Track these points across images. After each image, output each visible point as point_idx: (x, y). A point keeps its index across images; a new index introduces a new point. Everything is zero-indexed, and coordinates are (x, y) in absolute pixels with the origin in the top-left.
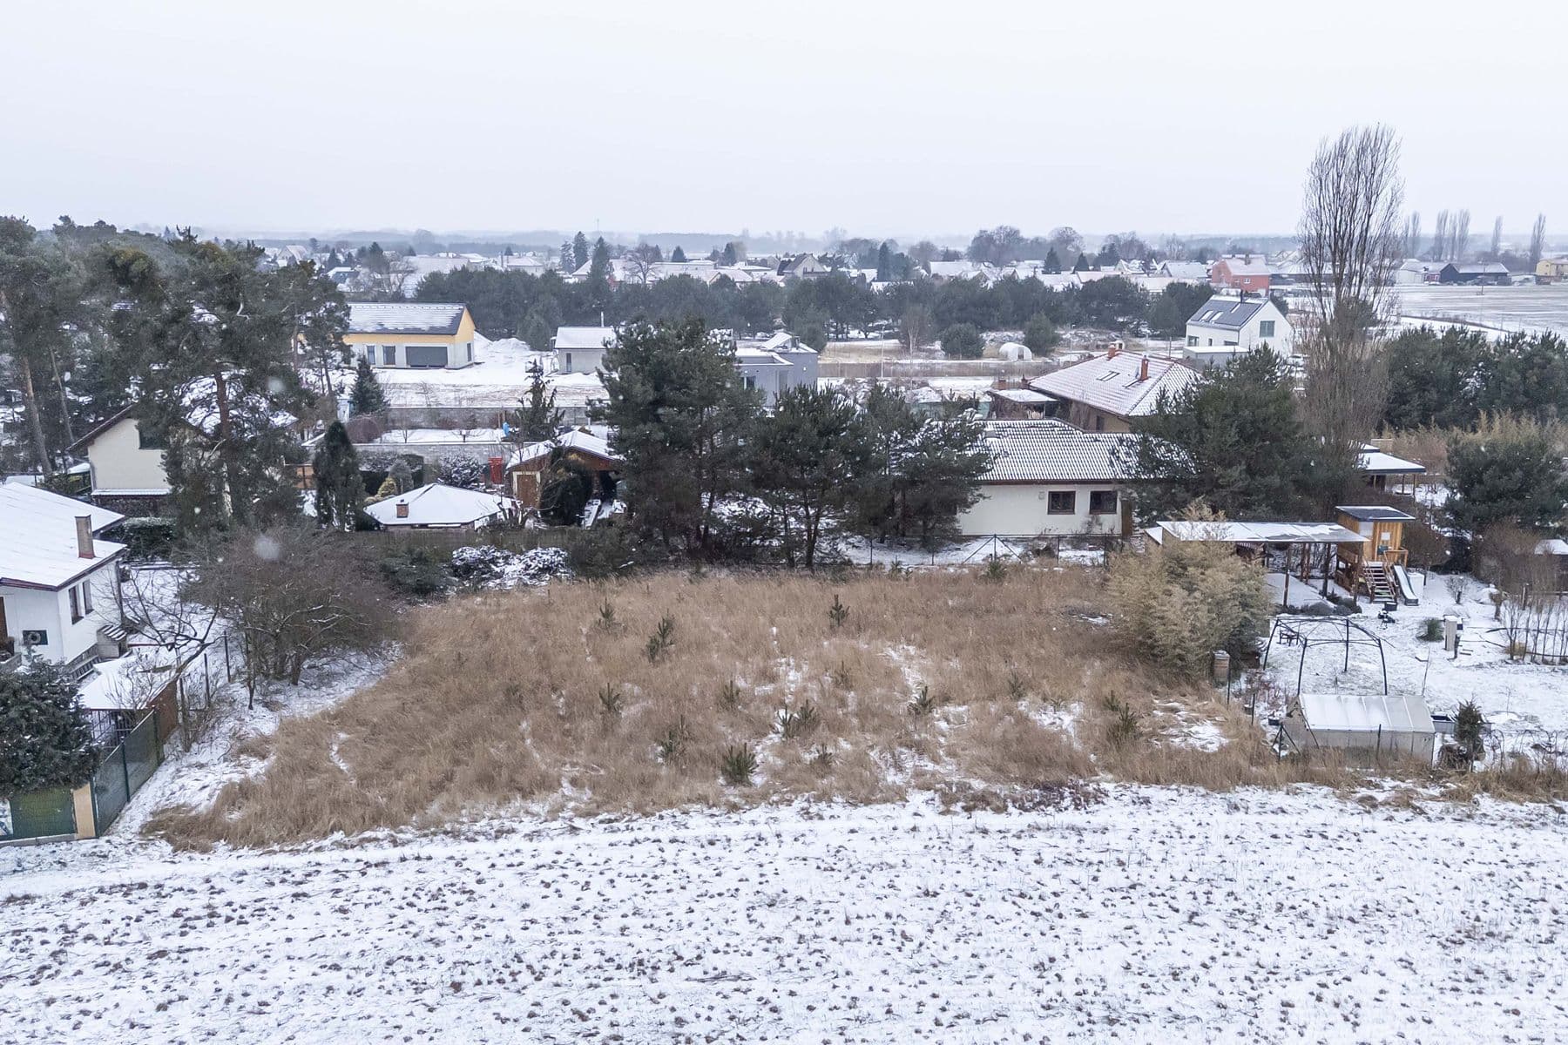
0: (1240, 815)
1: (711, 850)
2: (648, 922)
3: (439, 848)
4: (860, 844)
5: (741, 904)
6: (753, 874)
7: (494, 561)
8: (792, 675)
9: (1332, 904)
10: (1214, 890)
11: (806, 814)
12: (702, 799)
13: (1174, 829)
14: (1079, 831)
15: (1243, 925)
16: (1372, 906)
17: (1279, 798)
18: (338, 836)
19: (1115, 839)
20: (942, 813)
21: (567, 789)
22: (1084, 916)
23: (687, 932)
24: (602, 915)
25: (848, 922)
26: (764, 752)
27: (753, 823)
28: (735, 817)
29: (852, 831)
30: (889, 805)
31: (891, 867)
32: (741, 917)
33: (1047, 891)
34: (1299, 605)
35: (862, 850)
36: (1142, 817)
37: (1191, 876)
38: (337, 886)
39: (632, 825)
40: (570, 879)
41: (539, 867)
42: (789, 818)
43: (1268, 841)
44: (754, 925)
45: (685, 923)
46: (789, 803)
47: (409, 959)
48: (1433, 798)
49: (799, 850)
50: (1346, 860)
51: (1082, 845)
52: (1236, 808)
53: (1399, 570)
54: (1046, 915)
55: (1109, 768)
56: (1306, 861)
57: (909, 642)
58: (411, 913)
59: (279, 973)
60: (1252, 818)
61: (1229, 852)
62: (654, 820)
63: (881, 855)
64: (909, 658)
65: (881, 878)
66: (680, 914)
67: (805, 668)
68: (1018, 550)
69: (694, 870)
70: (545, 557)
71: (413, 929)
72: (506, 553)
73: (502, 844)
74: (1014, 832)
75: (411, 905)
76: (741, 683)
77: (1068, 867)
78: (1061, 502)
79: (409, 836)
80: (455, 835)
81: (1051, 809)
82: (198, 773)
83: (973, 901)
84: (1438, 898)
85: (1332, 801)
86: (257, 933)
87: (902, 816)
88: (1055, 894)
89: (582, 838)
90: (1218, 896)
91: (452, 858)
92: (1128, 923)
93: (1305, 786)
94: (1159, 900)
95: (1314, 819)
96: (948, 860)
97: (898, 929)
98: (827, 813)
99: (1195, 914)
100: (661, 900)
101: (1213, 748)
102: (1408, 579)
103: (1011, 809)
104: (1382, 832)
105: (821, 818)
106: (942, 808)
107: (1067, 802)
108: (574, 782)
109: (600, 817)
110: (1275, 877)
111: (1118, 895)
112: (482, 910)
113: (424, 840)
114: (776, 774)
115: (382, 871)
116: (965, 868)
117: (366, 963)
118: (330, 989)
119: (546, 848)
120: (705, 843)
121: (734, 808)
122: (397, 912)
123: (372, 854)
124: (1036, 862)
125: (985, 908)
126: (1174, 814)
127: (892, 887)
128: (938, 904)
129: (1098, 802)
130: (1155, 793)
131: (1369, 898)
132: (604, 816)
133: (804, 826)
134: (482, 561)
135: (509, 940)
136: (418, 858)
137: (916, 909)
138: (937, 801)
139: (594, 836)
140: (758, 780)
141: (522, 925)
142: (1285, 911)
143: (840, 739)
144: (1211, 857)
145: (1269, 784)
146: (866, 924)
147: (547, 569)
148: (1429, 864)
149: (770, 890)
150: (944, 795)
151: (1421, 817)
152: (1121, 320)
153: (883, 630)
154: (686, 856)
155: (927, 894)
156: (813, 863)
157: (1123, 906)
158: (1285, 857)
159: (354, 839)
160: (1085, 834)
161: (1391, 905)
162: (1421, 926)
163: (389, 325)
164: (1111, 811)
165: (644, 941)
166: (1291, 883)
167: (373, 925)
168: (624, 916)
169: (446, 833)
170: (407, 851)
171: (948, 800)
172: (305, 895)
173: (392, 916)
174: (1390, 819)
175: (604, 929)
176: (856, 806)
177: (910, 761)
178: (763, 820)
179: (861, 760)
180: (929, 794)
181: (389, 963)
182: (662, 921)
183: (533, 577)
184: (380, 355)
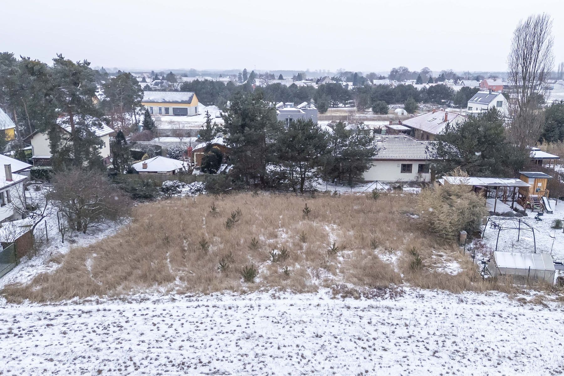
0: (463, 305)
1: (229, 312)
2: (192, 344)
3: (115, 306)
4: (293, 311)
5: (234, 338)
6: (243, 323)
7: (178, 186)
8: (284, 236)
9: (502, 350)
10: (447, 340)
11: (274, 296)
12: (231, 288)
13: (433, 310)
14: (390, 309)
15: (458, 358)
16: (520, 351)
17: (482, 297)
18: (76, 299)
19: (406, 314)
20: (332, 298)
21: (177, 282)
22: (385, 350)
23: (208, 349)
24: (173, 340)
25: (279, 348)
26: (263, 269)
27: (250, 299)
28: (243, 297)
29: (291, 305)
30: (310, 294)
31: (304, 322)
32: (233, 344)
33: (371, 337)
34: (500, 212)
35: (294, 314)
36: (420, 304)
37: (438, 333)
38: (66, 322)
39: (200, 299)
40: (165, 322)
41: (154, 316)
42: (266, 298)
43: (475, 317)
44: (238, 348)
45: (208, 346)
46: (267, 291)
47: (84, 357)
48: (552, 300)
49: (267, 313)
50: (510, 328)
51: (390, 316)
52: (462, 301)
53: (545, 198)
54: (368, 349)
55: (408, 281)
56: (491, 327)
57: (335, 223)
58: (93, 335)
59: (26, 362)
60: (469, 306)
61: (456, 322)
62: (209, 297)
63: (301, 317)
64: (333, 229)
65: (298, 327)
66: (207, 342)
67: (290, 232)
68: (387, 187)
69: (219, 320)
70: (198, 185)
71: (90, 343)
72: (183, 183)
73: (143, 305)
74: (361, 308)
75: (94, 331)
76: (262, 238)
77: (382, 326)
78: (406, 168)
79: (105, 300)
80: (123, 300)
81: (380, 298)
82: (30, 269)
83: (336, 340)
84: (551, 349)
85: (506, 300)
86: (25, 342)
87: (314, 299)
88: (374, 339)
89: (177, 304)
90: (448, 343)
91: (119, 310)
92: (405, 354)
93: (494, 292)
94: (420, 344)
95: (497, 308)
96: (330, 320)
97: (300, 353)
98: (282, 297)
99: (436, 352)
100: (200, 334)
101: (455, 273)
102: (549, 202)
103: (362, 298)
104: (527, 316)
105: (279, 298)
106: (332, 296)
107: (387, 295)
108: (181, 279)
109: (186, 295)
110: (476, 335)
111: (402, 341)
112: (124, 335)
113: (110, 302)
114: (266, 278)
115: (88, 315)
116: (337, 325)
117: (64, 359)
118: (45, 370)
119: (160, 307)
120: (227, 307)
121: (244, 292)
122: (87, 335)
123: (87, 307)
124: (369, 323)
125: (342, 344)
126: (434, 303)
127: (302, 332)
128: (321, 341)
129: (401, 296)
130: (427, 293)
131: (519, 348)
132: (189, 294)
133: (272, 301)
134: (173, 186)
135: (130, 350)
136: (105, 310)
137: (311, 343)
138: (331, 293)
139: (182, 303)
140: (257, 280)
141: (138, 343)
142: (478, 352)
143: (296, 264)
144: (447, 324)
145: (478, 291)
146: (287, 350)
147: (198, 190)
148: (548, 331)
149: (249, 331)
150: (334, 290)
151: (546, 309)
152: (443, 101)
153: (324, 218)
154: (218, 313)
155: (317, 336)
156: (271, 319)
157: (404, 346)
158: (481, 325)
159: (82, 301)
160: (393, 310)
161: (528, 351)
162: (542, 363)
163: (167, 100)
164: (406, 301)
165: (188, 353)
166: (483, 339)
167: (75, 340)
168: (183, 341)
169: (120, 299)
170: (101, 307)
171: (336, 292)
172: (52, 325)
173: (84, 337)
174: (532, 309)
175: (172, 347)
176: (295, 293)
177: (324, 275)
178: (255, 298)
179: (302, 274)
180: (327, 290)
181: (75, 359)
182: (198, 345)
183: (193, 193)
184: (163, 111)
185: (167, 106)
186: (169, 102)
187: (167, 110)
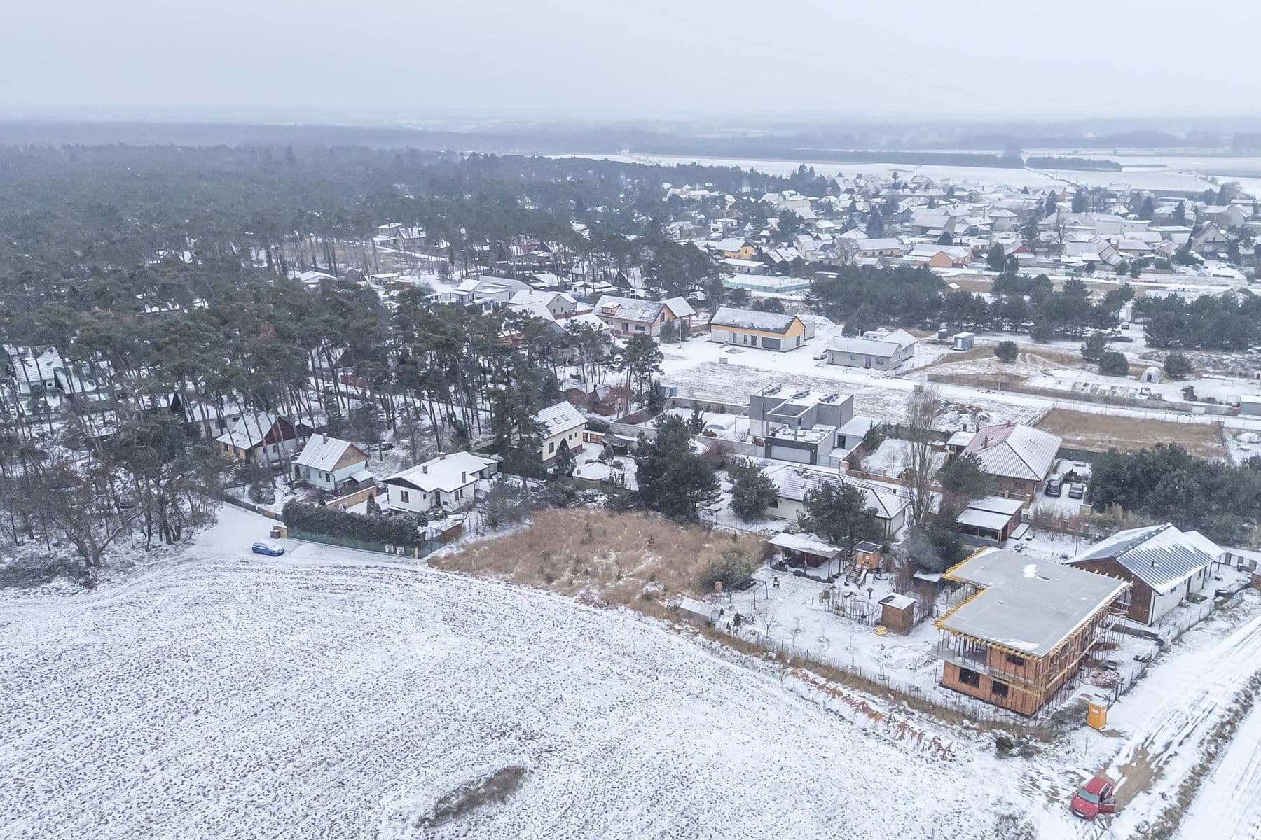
1: (518, 596)
3: (471, 580)
6: (518, 602)
11: (548, 594)
17: (654, 621)
20: (576, 602)
21: (512, 574)
26: (566, 578)
27: (535, 593)
38: (445, 581)
39: (512, 586)
40: (486, 592)
41: (483, 589)
42: (543, 594)
46: (549, 591)
49: (534, 600)
53: (865, 571)
55: (633, 603)
57: (663, 556)
59: (420, 594)
62: (518, 586)
63: (548, 606)
64: (653, 561)
66: (494, 605)
69: (509, 598)
73: (484, 582)
79: (469, 576)
80: (477, 578)
81: (599, 608)
82: (448, 550)
87: (566, 600)
89: (499, 586)
93: (666, 621)
96: (558, 611)
98: (552, 595)
103: (591, 605)
107: (606, 608)
108: (516, 573)
109: (508, 582)
114: (559, 584)
115: (456, 581)
119: (490, 586)
120: (520, 594)
121: (537, 588)
129: (613, 610)
134: (593, 495)
138: (579, 600)
139: (502, 586)
140: (553, 583)
143: (589, 580)
154: (512, 595)
156: (533, 603)
159: (459, 573)
163: (755, 324)
170: (465, 579)
171: (582, 600)
172: (439, 582)
176: (561, 595)
178: (538, 593)
179: (583, 586)
184: (749, 340)
185: (755, 333)
186: (758, 329)
187: (754, 339)
